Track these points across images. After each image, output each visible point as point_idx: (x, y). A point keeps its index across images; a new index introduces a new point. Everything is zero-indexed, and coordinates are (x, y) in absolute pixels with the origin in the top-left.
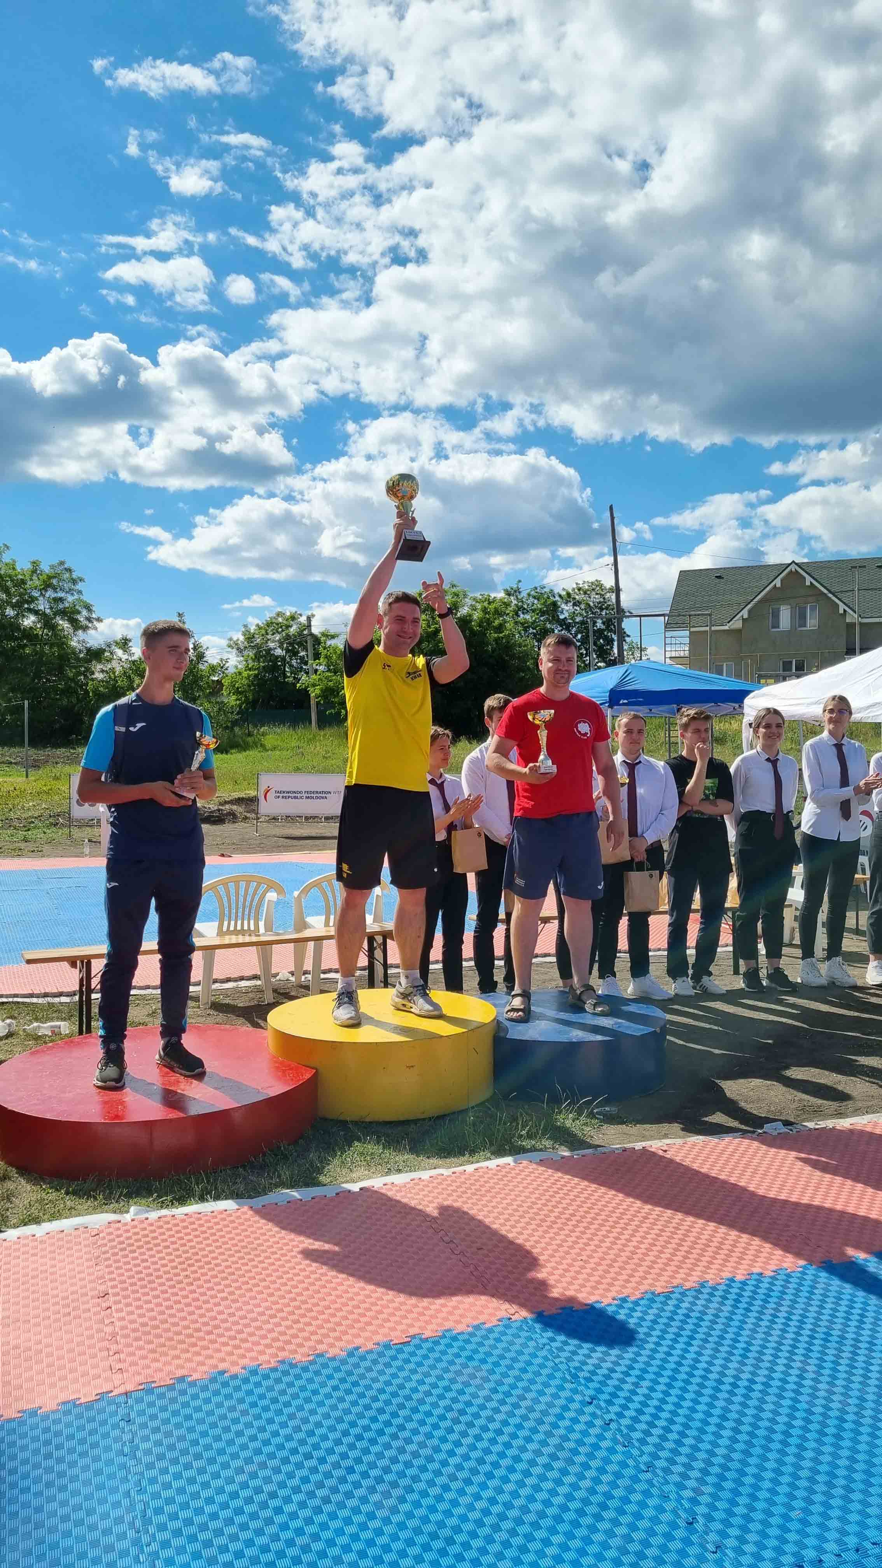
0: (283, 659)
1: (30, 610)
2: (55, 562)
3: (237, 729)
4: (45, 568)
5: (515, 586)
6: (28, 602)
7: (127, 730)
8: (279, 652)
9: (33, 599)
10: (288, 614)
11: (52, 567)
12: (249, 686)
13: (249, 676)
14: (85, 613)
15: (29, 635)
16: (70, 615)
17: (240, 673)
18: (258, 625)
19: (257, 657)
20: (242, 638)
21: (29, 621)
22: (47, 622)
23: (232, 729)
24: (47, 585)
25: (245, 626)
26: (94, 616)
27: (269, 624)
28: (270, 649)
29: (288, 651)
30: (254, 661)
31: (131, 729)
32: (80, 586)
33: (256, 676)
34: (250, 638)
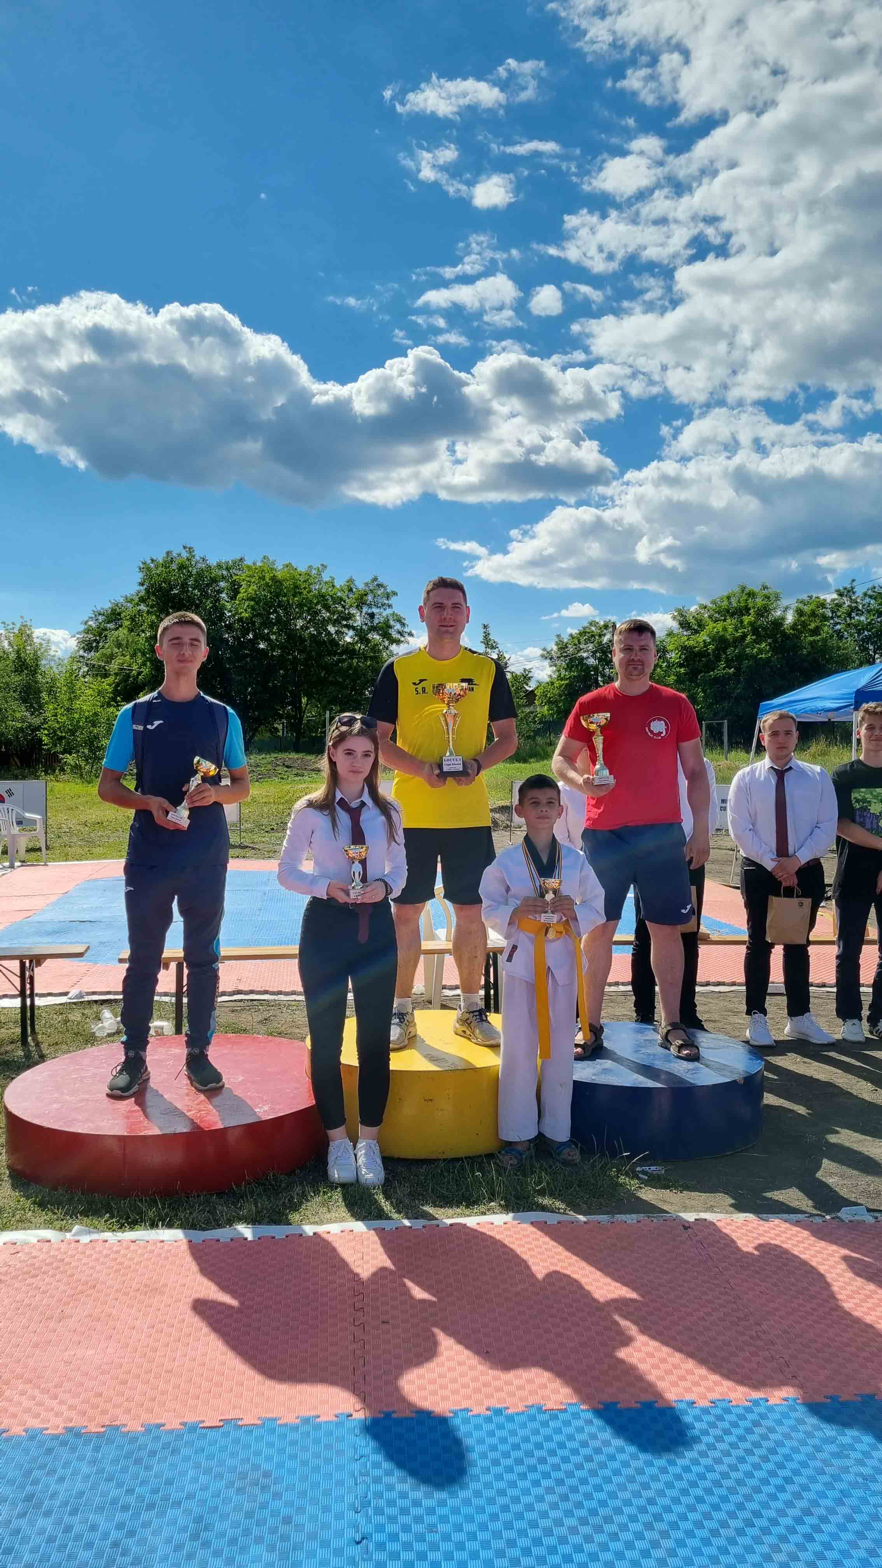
0: (596, 669)
1: (348, 627)
2: (368, 580)
3: (539, 739)
4: (360, 585)
5: (849, 586)
6: (347, 619)
7: (145, 728)
8: (592, 661)
9: (350, 617)
10: (602, 623)
11: (367, 584)
12: (560, 696)
13: (561, 686)
14: (398, 626)
15: (349, 651)
16: (384, 630)
17: (552, 683)
18: (571, 635)
19: (569, 667)
20: (555, 648)
21: (349, 637)
22: (362, 636)
23: (533, 738)
24: (361, 602)
25: (558, 636)
26: (406, 630)
27: (583, 633)
28: (582, 659)
29: (600, 660)
30: (566, 670)
31: (149, 727)
32: (393, 600)
33: (567, 685)
34: (563, 647)
